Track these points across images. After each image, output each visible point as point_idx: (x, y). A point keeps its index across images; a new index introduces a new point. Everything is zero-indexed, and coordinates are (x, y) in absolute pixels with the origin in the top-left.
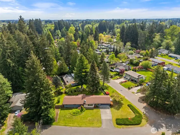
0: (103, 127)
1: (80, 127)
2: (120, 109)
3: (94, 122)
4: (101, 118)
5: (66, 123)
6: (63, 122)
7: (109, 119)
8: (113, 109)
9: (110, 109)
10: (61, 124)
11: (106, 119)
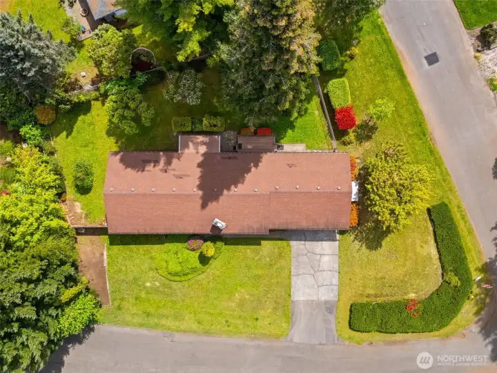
0: (296, 339)
1: (207, 333)
2: (383, 243)
3: (262, 312)
4: (290, 296)
5: (148, 315)
6: (134, 310)
7: (326, 302)
8: (352, 237)
9: (337, 243)
10: (128, 318)
11: (313, 301)
